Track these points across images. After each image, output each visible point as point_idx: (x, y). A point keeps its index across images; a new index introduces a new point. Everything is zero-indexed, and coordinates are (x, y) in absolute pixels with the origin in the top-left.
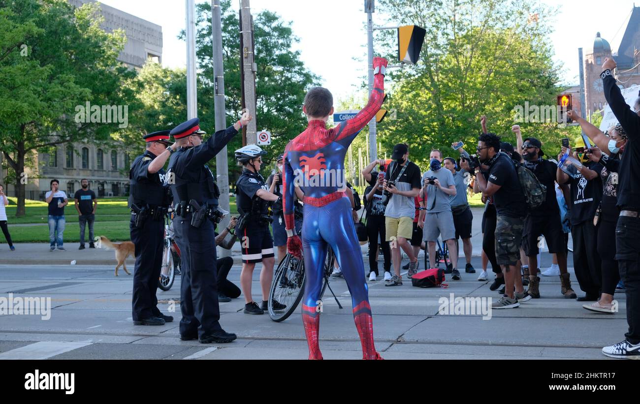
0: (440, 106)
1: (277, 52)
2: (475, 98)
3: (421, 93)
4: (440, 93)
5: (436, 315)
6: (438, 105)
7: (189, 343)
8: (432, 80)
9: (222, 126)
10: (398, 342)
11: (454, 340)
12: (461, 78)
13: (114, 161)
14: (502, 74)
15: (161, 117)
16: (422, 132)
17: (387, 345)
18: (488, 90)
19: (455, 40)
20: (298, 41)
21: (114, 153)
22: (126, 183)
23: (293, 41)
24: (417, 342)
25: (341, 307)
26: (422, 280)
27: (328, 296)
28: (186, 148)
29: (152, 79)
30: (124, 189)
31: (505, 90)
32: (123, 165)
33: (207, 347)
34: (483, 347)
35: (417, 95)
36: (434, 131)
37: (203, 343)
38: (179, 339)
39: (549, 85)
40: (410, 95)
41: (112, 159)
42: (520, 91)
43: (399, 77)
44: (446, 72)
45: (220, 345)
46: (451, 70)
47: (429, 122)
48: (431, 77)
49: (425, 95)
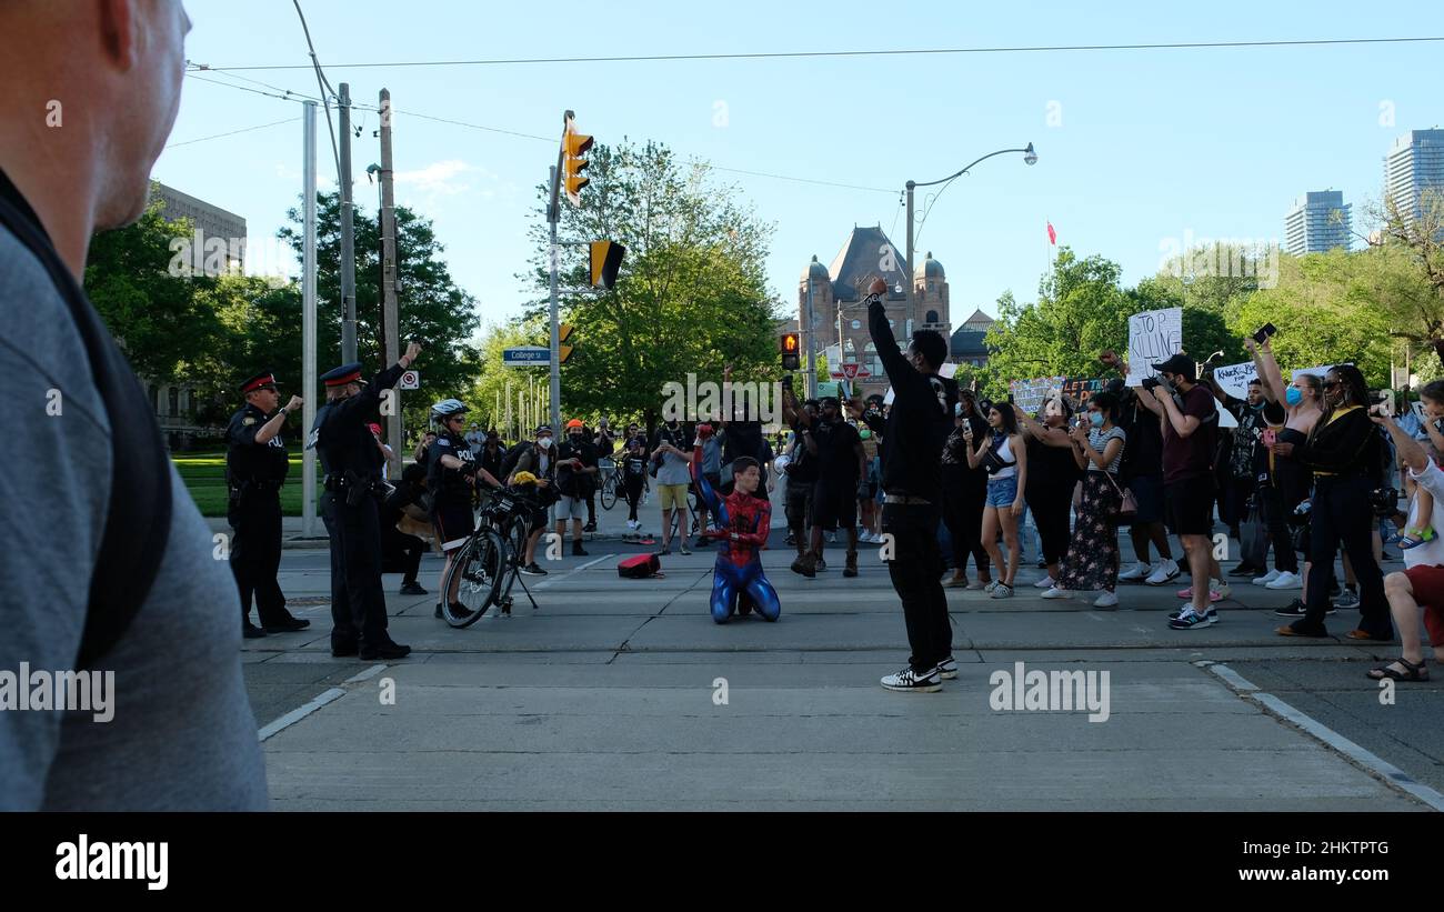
0: (627, 341)
1: (413, 262)
2: (671, 333)
3: (603, 324)
4: (629, 325)
5: (660, 614)
6: (625, 339)
7: (345, 660)
8: (619, 308)
9: (352, 361)
10: (622, 650)
11: (691, 646)
12: (655, 307)
13: (174, 402)
14: (705, 304)
15: (249, 343)
16: (604, 374)
17: (610, 656)
18: (689, 323)
19: (648, 259)
20: (441, 249)
21: (174, 392)
22: (190, 432)
23: (435, 250)
24: (647, 650)
25: (535, 606)
26: (631, 569)
27: (518, 591)
28: (340, 400)
29: (234, 291)
30: (187, 442)
31: (708, 323)
32: (187, 407)
33: (372, 665)
34: (729, 654)
35: (599, 326)
36: (621, 373)
37: (365, 659)
38: (330, 655)
39: (763, 318)
40: (591, 326)
41: (171, 400)
42: (727, 325)
43: (576, 302)
44: (635, 298)
45: (391, 662)
46: (642, 296)
47: (613, 360)
48: (617, 301)
49: (608, 327)
